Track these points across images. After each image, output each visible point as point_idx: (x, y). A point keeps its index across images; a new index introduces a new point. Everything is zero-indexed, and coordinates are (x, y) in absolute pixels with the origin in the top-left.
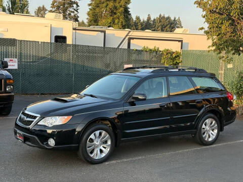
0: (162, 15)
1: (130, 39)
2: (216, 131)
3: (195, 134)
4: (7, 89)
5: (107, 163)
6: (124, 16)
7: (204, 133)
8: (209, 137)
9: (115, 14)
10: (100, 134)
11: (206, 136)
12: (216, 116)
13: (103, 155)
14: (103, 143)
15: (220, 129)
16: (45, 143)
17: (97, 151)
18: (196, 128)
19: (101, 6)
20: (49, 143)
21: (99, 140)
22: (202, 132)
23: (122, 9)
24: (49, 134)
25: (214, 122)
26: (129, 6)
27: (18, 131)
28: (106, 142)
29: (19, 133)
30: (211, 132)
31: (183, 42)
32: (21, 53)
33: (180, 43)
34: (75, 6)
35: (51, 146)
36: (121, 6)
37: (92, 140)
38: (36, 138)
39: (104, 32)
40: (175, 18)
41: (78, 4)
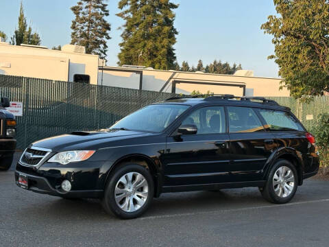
0: (218, 62)
1: (175, 83)
2: (292, 184)
3: (264, 187)
4: (8, 134)
5: (142, 219)
6: (167, 58)
7: (276, 186)
8: (283, 192)
9: (155, 56)
10: (134, 178)
11: (279, 191)
12: (292, 163)
13: (138, 207)
14: (138, 191)
15: (298, 182)
16: (57, 187)
17: (129, 200)
18: (266, 178)
19: (136, 45)
20: (63, 186)
21: (132, 186)
22: (274, 184)
23: (165, 50)
24: (63, 176)
25: (289, 172)
26: (174, 46)
27: (21, 174)
28: (141, 189)
29: (22, 176)
30: (286, 185)
31: (246, 87)
32: (27, 95)
33: (242, 89)
34: (102, 46)
35: (65, 191)
36: (163, 47)
37: (122, 185)
38: (46, 180)
39: (141, 73)
40: (235, 66)
41: (107, 44)
